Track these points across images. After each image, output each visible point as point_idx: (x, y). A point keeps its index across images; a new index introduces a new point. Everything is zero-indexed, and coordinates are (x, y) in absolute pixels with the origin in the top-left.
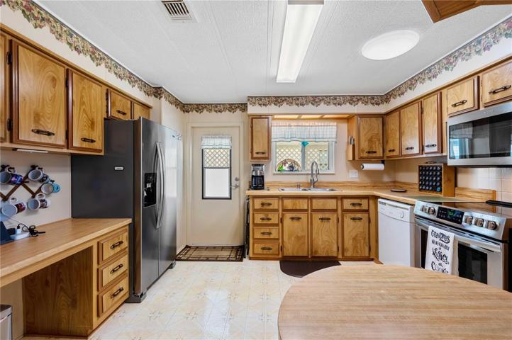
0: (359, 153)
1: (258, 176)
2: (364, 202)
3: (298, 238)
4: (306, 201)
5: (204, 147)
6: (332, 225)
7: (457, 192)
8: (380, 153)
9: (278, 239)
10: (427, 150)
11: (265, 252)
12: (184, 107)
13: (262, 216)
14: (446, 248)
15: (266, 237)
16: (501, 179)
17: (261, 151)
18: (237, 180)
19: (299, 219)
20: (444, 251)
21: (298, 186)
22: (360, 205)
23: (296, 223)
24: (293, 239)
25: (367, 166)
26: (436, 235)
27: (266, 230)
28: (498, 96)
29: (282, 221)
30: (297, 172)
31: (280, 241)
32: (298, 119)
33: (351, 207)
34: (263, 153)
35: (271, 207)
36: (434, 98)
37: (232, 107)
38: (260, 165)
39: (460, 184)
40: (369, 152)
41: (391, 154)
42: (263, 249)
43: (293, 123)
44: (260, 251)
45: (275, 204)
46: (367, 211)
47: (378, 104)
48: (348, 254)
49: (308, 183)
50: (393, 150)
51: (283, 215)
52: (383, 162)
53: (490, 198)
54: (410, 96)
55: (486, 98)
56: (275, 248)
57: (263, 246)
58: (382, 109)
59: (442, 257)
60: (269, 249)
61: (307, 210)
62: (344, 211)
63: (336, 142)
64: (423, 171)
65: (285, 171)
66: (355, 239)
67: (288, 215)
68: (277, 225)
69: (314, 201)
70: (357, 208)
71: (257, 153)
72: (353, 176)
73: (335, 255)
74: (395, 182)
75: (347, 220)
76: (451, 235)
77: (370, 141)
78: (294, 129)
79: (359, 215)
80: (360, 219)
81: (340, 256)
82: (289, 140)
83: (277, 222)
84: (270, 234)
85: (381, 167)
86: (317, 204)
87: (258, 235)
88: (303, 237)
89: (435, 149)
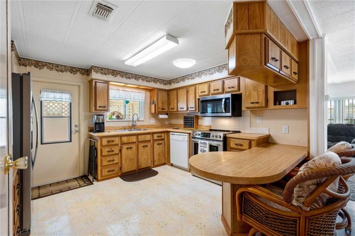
0: (158, 109)
1: (100, 123)
2: (163, 135)
3: (131, 160)
4: (135, 137)
5: (42, 99)
6: (148, 149)
7: (199, 127)
8: (166, 110)
9: (118, 163)
10: (190, 109)
11: (110, 173)
12: (20, 60)
13: (108, 149)
14: (206, 147)
15: (111, 163)
16: (213, 121)
17: (102, 105)
18: (76, 126)
19: (131, 148)
20: (205, 149)
21: (125, 128)
22: (161, 136)
23: (129, 151)
24: (128, 161)
25: (161, 116)
26: (201, 143)
27: (111, 158)
28: (215, 92)
29: (120, 151)
30: (121, 120)
31: (120, 164)
32: (124, 86)
33: (157, 138)
34: (104, 107)
35: (114, 143)
36: (193, 88)
37: (73, 70)
38: (101, 115)
39: (199, 124)
40: (162, 109)
41: (172, 110)
42: (109, 171)
43: (121, 89)
44: (107, 173)
45: (117, 141)
46: (164, 139)
47: (166, 85)
48: (156, 163)
49: (130, 127)
50: (173, 109)
51: (121, 147)
52: (167, 114)
53: (209, 128)
54: (182, 84)
55: (212, 92)
56: (117, 169)
57: (108, 170)
58: (167, 87)
59: (204, 151)
60: (113, 171)
61: (135, 142)
62: (154, 140)
63: (144, 103)
64: (186, 119)
65: (113, 119)
66: (159, 155)
67: (125, 147)
68: (118, 154)
69: (139, 136)
70: (160, 138)
71: (100, 107)
72: (153, 121)
73: (150, 166)
74: (170, 124)
75: (156, 145)
76: (207, 142)
77: (163, 103)
78: (122, 92)
79: (160, 142)
80: (161, 144)
81: (152, 166)
82: (118, 99)
83: (118, 152)
84: (113, 160)
85: (166, 117)
86: (141, 138)
87: (105, 163)
88: (133, 159)
89: (194, 109)
